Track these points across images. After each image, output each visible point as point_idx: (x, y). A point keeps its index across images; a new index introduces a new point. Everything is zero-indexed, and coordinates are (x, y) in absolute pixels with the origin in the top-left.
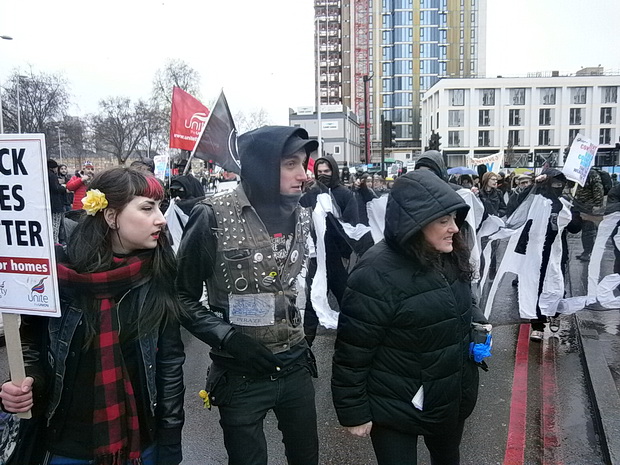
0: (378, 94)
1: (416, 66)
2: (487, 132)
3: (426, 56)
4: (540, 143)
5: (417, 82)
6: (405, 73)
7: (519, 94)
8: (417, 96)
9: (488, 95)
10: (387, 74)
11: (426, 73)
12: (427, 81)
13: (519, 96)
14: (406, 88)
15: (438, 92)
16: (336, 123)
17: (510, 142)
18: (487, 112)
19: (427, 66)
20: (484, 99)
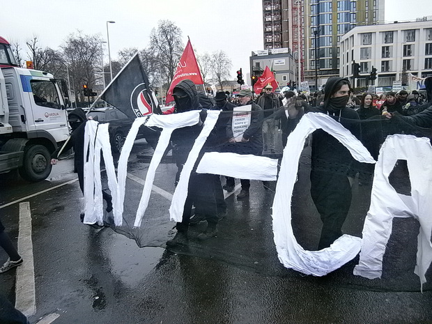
0: (308, 38)
1: (334, 17)
2: (387, 62)
3: (342, 10)
4: (426, 68)
5: (335, 28)
6: (327, 23)
7: (411, 34)
8: (336, 39)
9: (389, 36)
10: (314, 24)
11: (342, 22)
12: (342, 28)
13: (411, 35)
14: (328, 33)
15: (353, 36)
16: (283, 60)
17: (404, 68)
18: (388, 47)
19: (343, 17)
20: (386, 39)
